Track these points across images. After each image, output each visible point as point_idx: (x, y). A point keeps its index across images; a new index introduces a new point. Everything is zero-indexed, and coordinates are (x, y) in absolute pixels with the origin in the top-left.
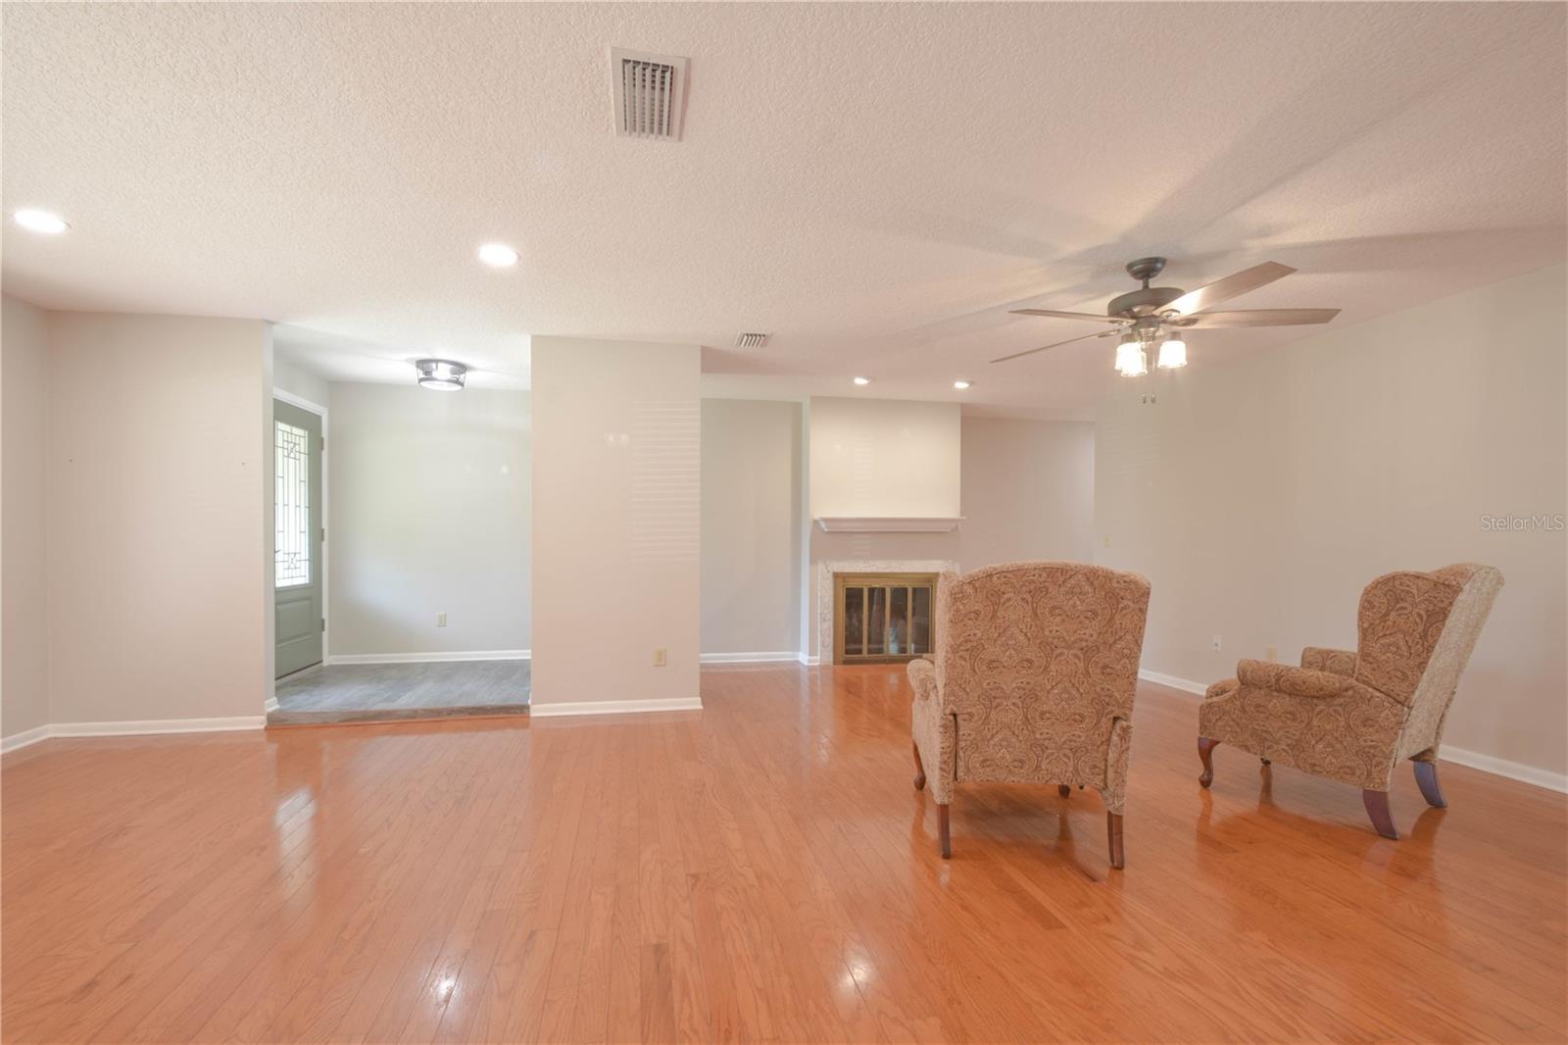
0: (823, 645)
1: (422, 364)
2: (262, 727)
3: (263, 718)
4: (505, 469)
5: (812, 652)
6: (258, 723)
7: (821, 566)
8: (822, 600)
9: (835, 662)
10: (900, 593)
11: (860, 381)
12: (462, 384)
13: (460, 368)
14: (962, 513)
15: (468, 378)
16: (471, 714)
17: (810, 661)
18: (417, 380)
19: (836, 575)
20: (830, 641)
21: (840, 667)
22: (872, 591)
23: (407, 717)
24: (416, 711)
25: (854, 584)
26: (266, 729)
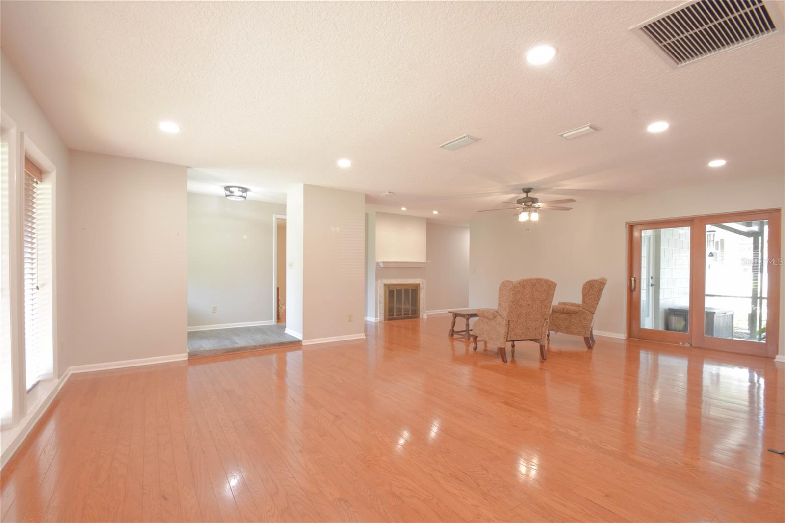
0: (380, 313)
1: (227, 188)
2: (187, 359)
3: (187, 354)
4: (245, 237)
5: (376, 317)
6: (184, 357)
7: (379, 281)
8: (380, 294)
9: (385, 320)
10: (407, 291)
11: (404, 209)
12: (245, 198)
13: (245, 190)
14: (427, 260)
15: (248, 195)
16: (278, 346)
17: (375, 320)
18: (225, 196)
19: (385, 285)
20: (383, 311)
21: (387, 322)
22: (397, 291)
23: (253, 349)
24: (256, 346)
25: (391, 289)
26: (188, 360)
